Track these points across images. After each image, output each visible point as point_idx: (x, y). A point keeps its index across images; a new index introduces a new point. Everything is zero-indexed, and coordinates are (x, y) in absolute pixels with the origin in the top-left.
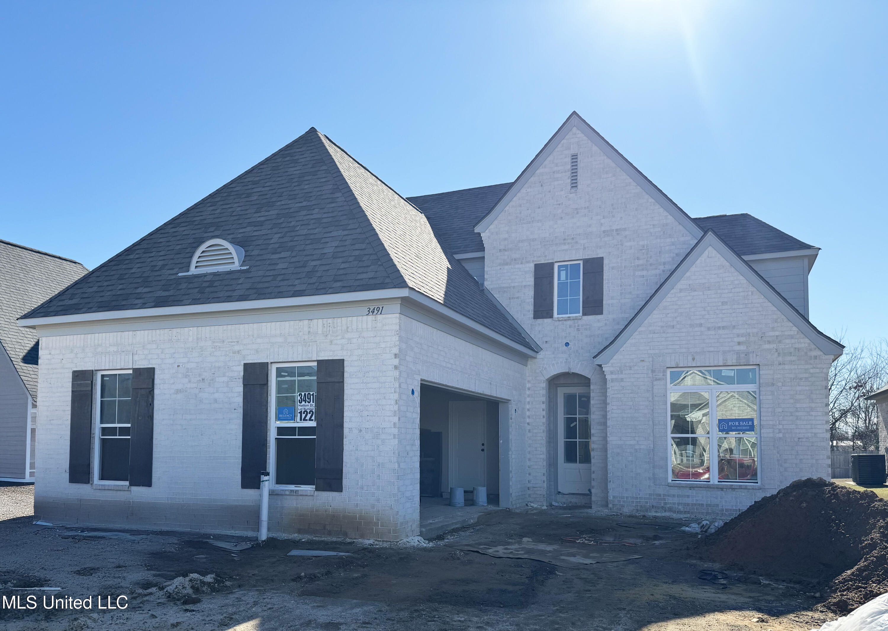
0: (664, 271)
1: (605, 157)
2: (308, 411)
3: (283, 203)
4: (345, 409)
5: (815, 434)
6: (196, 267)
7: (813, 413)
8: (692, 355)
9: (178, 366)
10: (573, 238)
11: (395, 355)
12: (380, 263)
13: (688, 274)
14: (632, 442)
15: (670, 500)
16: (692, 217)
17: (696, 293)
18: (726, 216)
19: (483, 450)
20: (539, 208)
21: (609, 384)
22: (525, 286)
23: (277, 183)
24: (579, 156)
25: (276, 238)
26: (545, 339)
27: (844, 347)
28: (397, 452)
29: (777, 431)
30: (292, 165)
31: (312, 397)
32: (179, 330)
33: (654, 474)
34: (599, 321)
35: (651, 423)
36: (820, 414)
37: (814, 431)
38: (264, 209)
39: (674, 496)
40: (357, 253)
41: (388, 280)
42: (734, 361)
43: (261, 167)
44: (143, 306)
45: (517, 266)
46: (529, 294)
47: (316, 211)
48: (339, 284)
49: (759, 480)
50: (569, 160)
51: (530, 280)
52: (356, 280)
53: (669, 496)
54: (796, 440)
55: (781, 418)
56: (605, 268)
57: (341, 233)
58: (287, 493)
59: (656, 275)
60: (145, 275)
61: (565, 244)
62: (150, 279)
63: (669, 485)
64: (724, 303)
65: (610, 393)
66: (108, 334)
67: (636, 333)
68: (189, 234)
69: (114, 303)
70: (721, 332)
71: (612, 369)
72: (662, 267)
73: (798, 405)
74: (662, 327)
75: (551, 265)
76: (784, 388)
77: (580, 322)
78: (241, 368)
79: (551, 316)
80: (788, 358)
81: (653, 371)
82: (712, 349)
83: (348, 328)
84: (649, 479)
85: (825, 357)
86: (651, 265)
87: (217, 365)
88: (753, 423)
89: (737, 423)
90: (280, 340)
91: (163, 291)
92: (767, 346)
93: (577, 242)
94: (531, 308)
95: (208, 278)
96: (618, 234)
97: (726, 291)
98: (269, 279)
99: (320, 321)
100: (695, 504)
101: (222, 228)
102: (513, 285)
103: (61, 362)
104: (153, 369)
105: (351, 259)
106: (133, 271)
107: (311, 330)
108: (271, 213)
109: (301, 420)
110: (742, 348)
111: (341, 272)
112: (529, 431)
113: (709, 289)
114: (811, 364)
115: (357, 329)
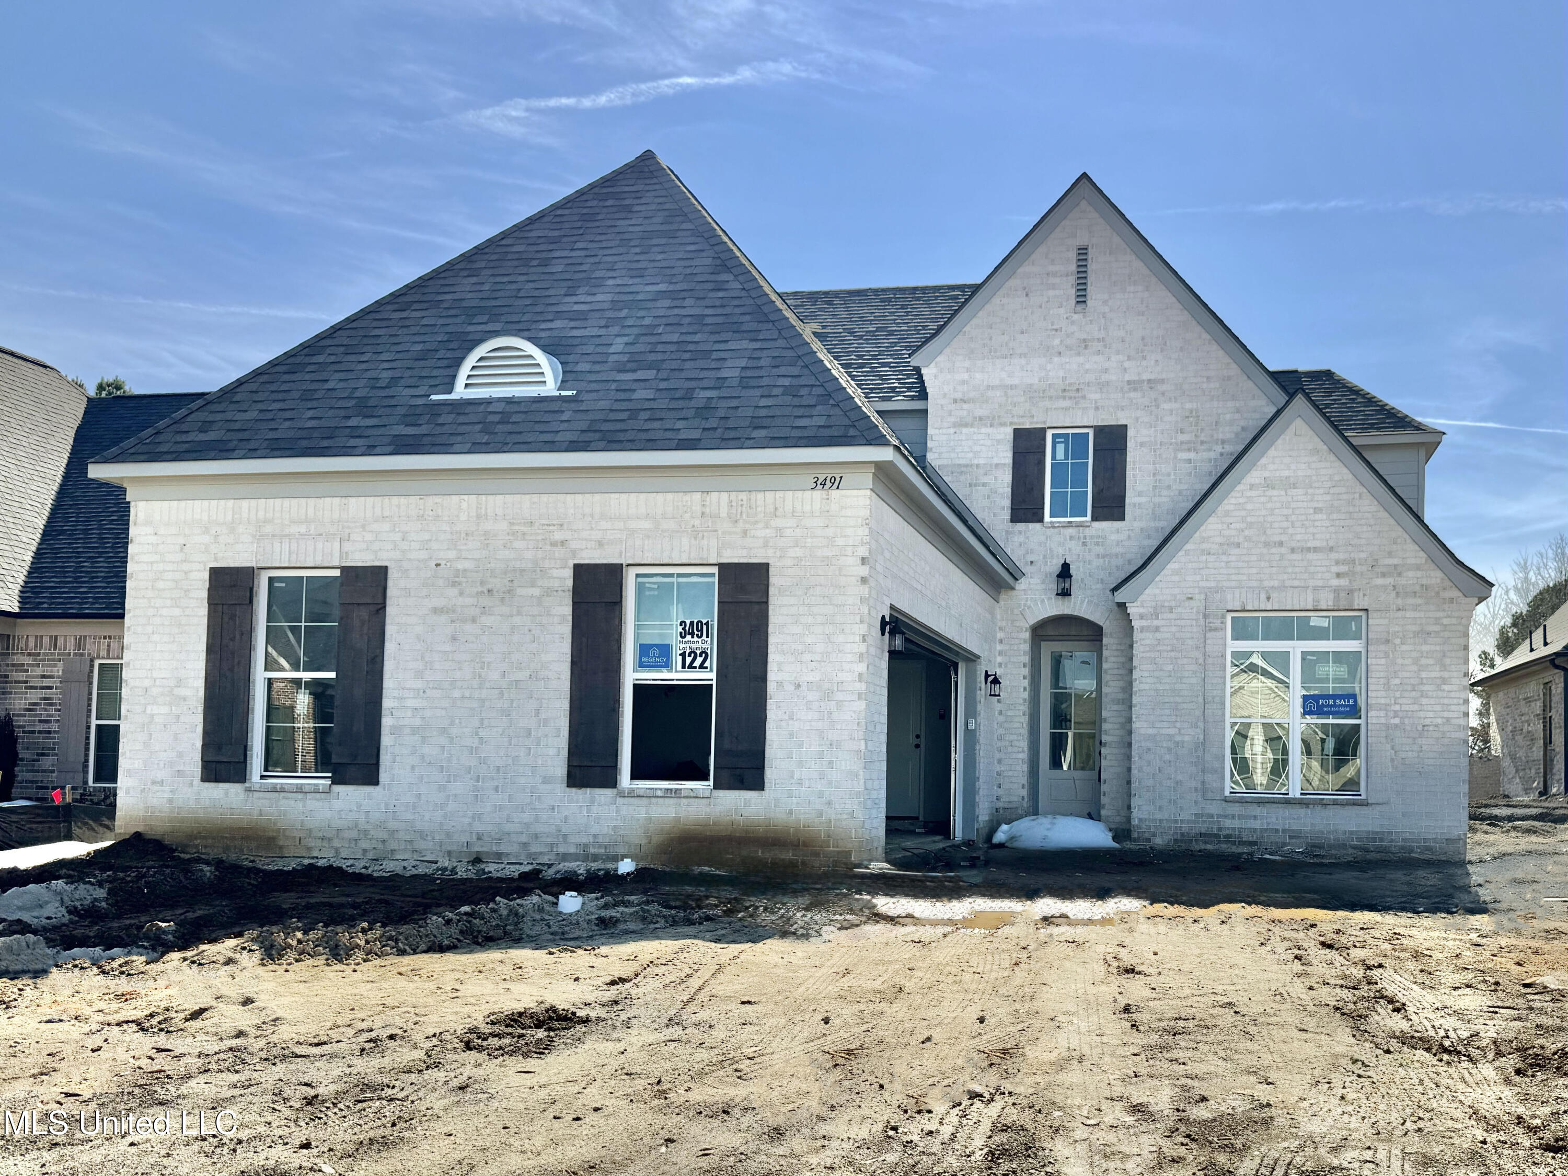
0: (1222, 454)
1: (1134, 257)
2: (698, 652)
3: (619, 281)
4: (771, 649)
5: (1448, 719)
6: (467, 385)
7: (1446, 687)
8: (1267, 591)
9: (438, 565)
10: (1078, 390)
11: (863, 559)
12: (832, 402)
13: (1263, 461)
14: (1172, 731)
15: (1228, 823)
16: (1271, 369)
17: (1275, 493)
18: (1296, 371)
19: (917, 746)
20: (1022, 333)
21: (1137, 636)
22: (997, 465)
23: (595, 245)
24: (1090, 250)
25: (619, 345)
26: (1030, 558)
27: (1492, 585)
28: (863, 722)
29: (1391, 714)
30: (623, 215)
31: (705, 627)
32: (438, 499)
33: (1203, 783)
34: (1118, 531)
35: (1201, 699)
36: (1455, 688)
37: (1446, 714)
38: (580, 291)
39: (1233, 817)
40: (787, 382)
41: (852, 432)
42: (1330, 603)
43: (559, 212)
44: (370, 451)
45: (983, 430)
46: (1005, 478)
47: (688, 302)
48: (763, 433)
49: (1363, 791)
50: (1073, 255)
51: (1006, 456)
52: (793, 427)
53: (1226, 817)
54: (1420, 728)
55: (1398, 694)
56: (1130, 444)
57: (745, 344)
58: (659, 793)
59: (1210, 460)
60: (357, 394)
61: (1064, 398)
62: (372, 403)
63: (1226, 800)
64: (1317, 510)
65: (1138, 650)
66: (287, 502)
67: (1180, 553)
68: (435, 325)
69: (304, 443)
70: (1311, 556)
71: (1142, 610)
72: (1219, 448)
73: (1424, 675)
74: (1221, 544)
75: (1043, 431)
76: (1404, 648)
77: (1088, 532)
78: (569, 573)
79: (1041, 520)
80: (1411, 601)
81: (1205, 616)
82: (1296, 583)
83: (776, 509)
84: (1196, 789)
85: (1464, 600)
86: (1202, 443)
87: (518, 565)
88: (1355, 701)
89: (1331, 702)
90: (646, 525)
91: (406, 425)
92: (1380, 581)
93: (1084, 397)
94: (1007, 503)
95: (499, 407)
96: (1151, 388)
97: (1322, 491)
98: (624, 416)
99: (724, 496)
100: (1266, 830)
101: (503, 318)
102: (976, 462)
103: (181, 550)
104: (384, 570)
105: (776, 391)
106: (330, 385)
107: (707, 510)
108: (600, 297)
109: (683, 667)
110: (1344, 582)
111: (763, 412)
112: (1001, 713)
113: (1294, 486)
114: (1444, 610)
115: (794, 511)
